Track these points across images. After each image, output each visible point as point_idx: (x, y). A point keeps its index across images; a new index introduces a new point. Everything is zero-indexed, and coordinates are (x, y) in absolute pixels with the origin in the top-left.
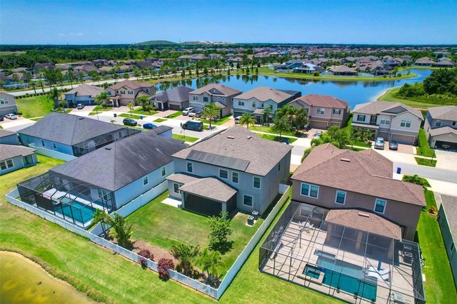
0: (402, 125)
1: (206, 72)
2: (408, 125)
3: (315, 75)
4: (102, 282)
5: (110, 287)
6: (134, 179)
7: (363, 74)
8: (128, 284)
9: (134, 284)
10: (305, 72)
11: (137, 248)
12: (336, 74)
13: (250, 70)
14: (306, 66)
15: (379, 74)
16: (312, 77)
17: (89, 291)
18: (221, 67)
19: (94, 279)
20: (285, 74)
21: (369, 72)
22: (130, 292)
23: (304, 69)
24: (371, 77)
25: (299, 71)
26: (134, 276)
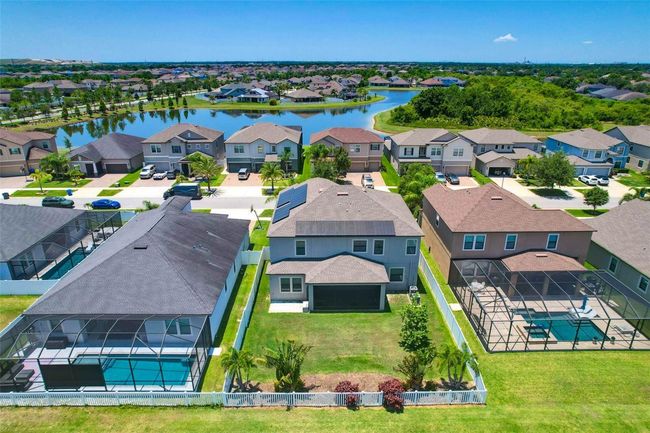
0: (455, 154)
1: (103, 109)
2: (461, 154)
3: (272, 104)
7: (329, 99)
10: (255, 100)
12: (298, 100)
13: (174, 101)
14: (254, 93)
15: (349, 97)
16: (267, 107)
18: (124, 100)
20: (226, 105)
21: (336, 96)
23: (252, 96)
24: (341, 103)
25: (246, 100)
26: (354, 425)
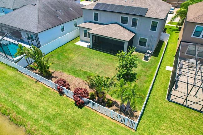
4: (23, 107)
5: (30, 113)
6: (54, 26)
8: (46, 110)
9: (52, 110)
11: (56, 77)
17: (11, 115)
19: (17, 104)
22: (48, 118)
26: (52, 102)
